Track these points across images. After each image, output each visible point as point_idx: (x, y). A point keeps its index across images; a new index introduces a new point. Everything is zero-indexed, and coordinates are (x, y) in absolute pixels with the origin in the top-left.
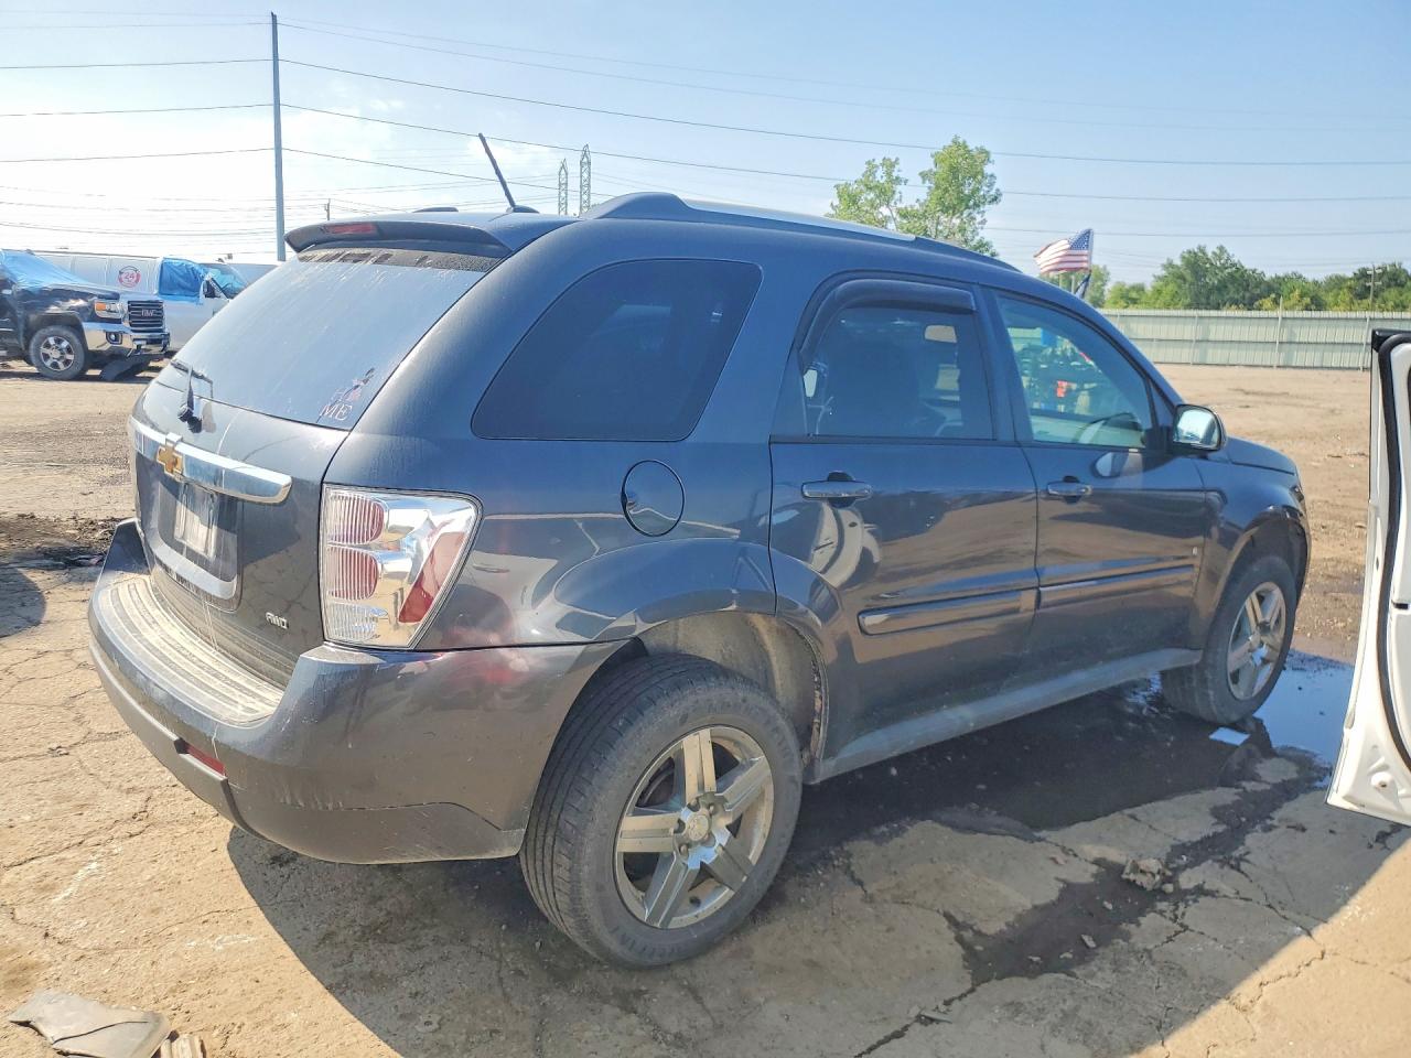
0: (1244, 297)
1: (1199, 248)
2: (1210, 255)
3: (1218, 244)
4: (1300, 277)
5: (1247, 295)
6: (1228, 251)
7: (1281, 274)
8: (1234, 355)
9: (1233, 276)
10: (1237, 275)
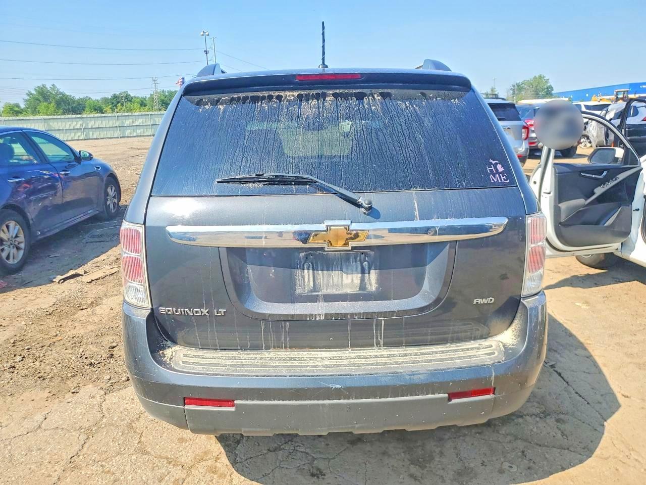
0: (69, 108)
1: (43, 85)
2: (49, 89)
3: (52, 84)
4: (90, 98)
5: (70, 107)
6: (58, 87)
7: (82, 97)
8: (102, 134)
9: (62, 98)
10: (64, 98)
